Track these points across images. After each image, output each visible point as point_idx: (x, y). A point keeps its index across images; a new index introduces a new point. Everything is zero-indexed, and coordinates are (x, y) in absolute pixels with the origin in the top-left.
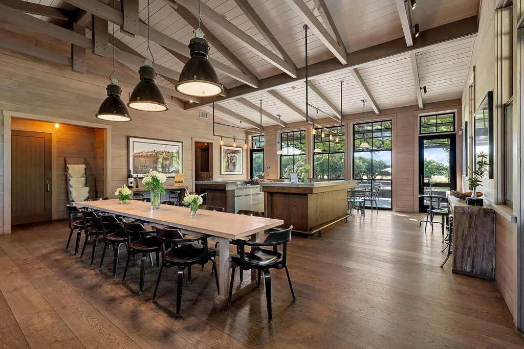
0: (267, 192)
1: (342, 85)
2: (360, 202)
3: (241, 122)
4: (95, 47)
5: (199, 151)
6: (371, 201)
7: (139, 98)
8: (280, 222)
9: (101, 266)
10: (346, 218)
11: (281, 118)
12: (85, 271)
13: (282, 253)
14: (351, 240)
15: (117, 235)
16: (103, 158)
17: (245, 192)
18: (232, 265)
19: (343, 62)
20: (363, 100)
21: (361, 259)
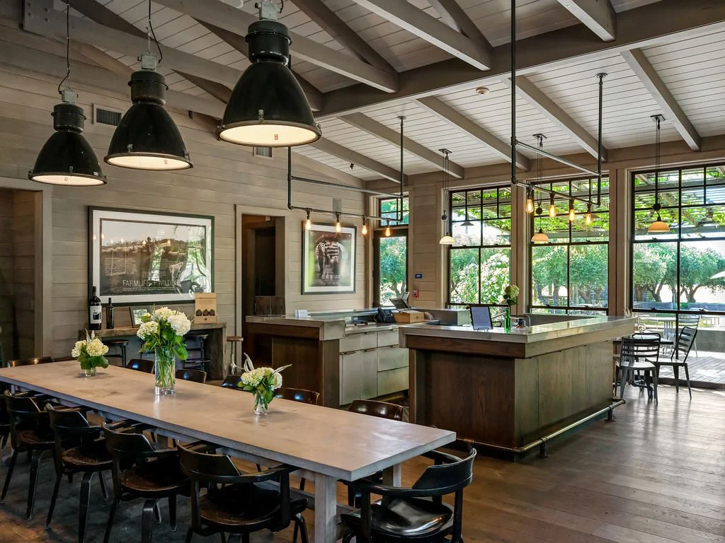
0: (417, 350)
1: (601, 83)
2: (647, 371)
3: (352, 166)
4: (26, 15)
5: (252, 236)
6: (676, 366)
7: (130, 146)
8: (448, 436)
9: (49, 521)
10: (610, 412)
11: (451, 157)
12: (16, 530)
13: (452, 508)
14: (617, 470)
15: (83, 454)
16: (34, 257)
17: (363, 342)
18: (341, 533)
19: (604, 35)
20: (657, 117)
21: (640, 519)
